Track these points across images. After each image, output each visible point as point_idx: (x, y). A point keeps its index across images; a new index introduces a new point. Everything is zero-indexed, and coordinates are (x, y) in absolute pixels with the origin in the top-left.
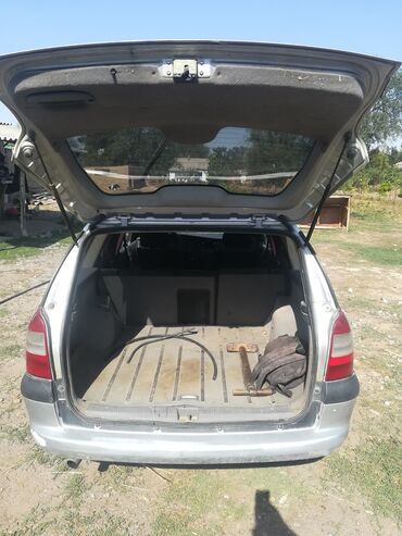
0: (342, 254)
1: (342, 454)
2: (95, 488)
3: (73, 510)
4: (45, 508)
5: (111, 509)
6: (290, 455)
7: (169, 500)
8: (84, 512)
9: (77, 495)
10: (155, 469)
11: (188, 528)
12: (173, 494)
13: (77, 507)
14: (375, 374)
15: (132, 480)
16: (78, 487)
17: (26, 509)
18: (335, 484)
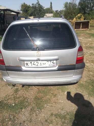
0: (87, 36)
1: (82, 83)
2: (21, 91)
3: (15, 96)
4: (9, 95)
5: (24, 95)
6: (66, 82)
7: (38, 93)
8: (18, 96)
9: (16, 92)
10: (36, 86)
11: (42, 99)
12: (39, 92)
13: (16, 95)
14: (92, 64)
15: (30, 89)
16: (17, 91)
17: (4, 96)
18: (79, 89)
